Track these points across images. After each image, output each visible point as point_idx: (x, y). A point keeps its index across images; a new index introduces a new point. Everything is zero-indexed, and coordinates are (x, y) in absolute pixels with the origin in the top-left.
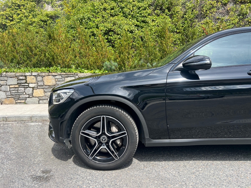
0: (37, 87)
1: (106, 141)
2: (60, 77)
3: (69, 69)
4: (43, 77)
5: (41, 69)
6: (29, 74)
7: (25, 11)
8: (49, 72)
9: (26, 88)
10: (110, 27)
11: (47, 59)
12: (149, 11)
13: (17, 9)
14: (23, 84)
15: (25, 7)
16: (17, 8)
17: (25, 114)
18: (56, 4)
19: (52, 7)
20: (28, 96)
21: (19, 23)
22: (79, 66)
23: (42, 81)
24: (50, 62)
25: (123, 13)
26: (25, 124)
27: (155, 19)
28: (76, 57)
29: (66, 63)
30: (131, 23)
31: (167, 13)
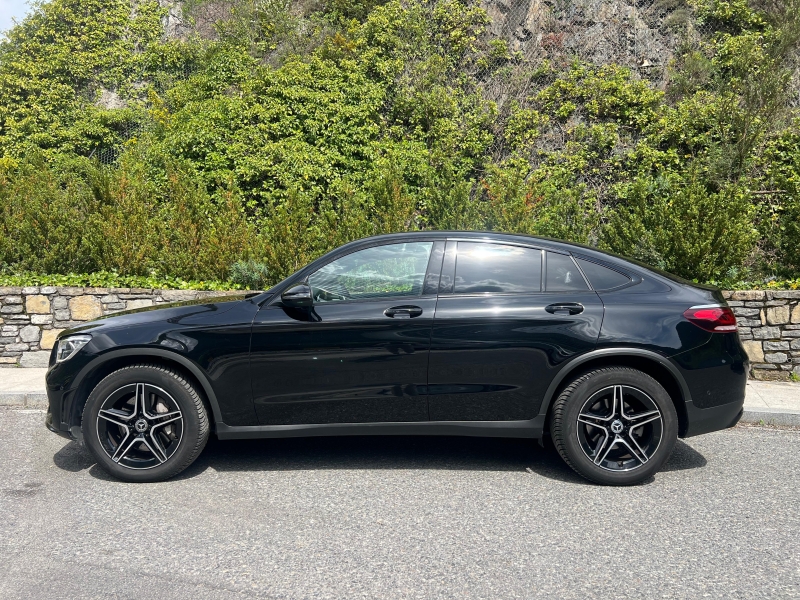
0: (52, 324)
1: (145, 429)
2: (115, 298)
3: (140, 280)
4: (69, 297)
5: (64, 279)
6: (34, 290)
7: (40, 108)
8: (88, 285)
9: (20, 325)
10: (263, 168)
11: (84, 253)
12: (373, 128)
13: (17, 102)
14: (16, 317)
15: (41, 98)
16: (18, 98)
17: (13, 389)
18: (132, 91)
19: (122, 97)
20: (26, 347)
21: (22, 141)
22: (168, 271)
23: (67, 308)
24: (92, 260)
25: (305, 131)
26: (9, 412)
27: (388, 147)
28: (161, 247)
29: (133, 262)
30: (321, 158)
31: (419, 136)
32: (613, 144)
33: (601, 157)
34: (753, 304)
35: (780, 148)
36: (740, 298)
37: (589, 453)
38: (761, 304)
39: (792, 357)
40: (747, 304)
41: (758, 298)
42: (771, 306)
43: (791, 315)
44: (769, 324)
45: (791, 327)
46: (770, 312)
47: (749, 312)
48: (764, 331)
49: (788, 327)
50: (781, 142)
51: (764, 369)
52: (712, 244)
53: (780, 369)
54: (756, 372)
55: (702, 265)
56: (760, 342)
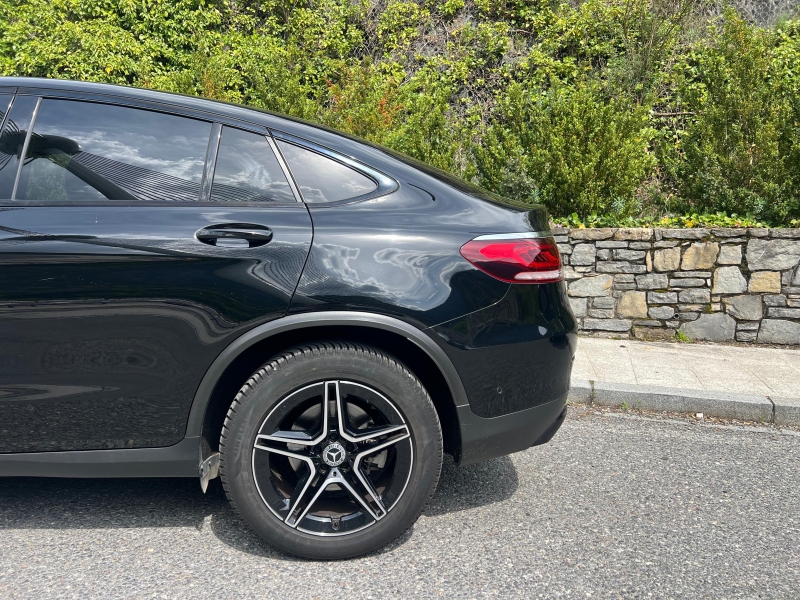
25: (120, 13)
27: (234, 42)
31: (272, 29)
32: (503, 51)
33: (490, 64)
34: (638, 245)
35: (692, 63)
36: (623, 237)
37: (278, 507)
38: (648, 245)
39: (680, 311)
40: (632, 246)
41: (645, 237)
42: (660, 248)
43: (681, 260)
44: (655, 271)
45: (681, 274)
46: (658, 254)
47: (634, 255)
48: (649, 280)
49: (677, 274)
50: (693, 55)
51: (647, 326)
52: (597, 168)
53: (665, 327)
54: (637, 329)
55: (583, 195)
56: (644, 293)
